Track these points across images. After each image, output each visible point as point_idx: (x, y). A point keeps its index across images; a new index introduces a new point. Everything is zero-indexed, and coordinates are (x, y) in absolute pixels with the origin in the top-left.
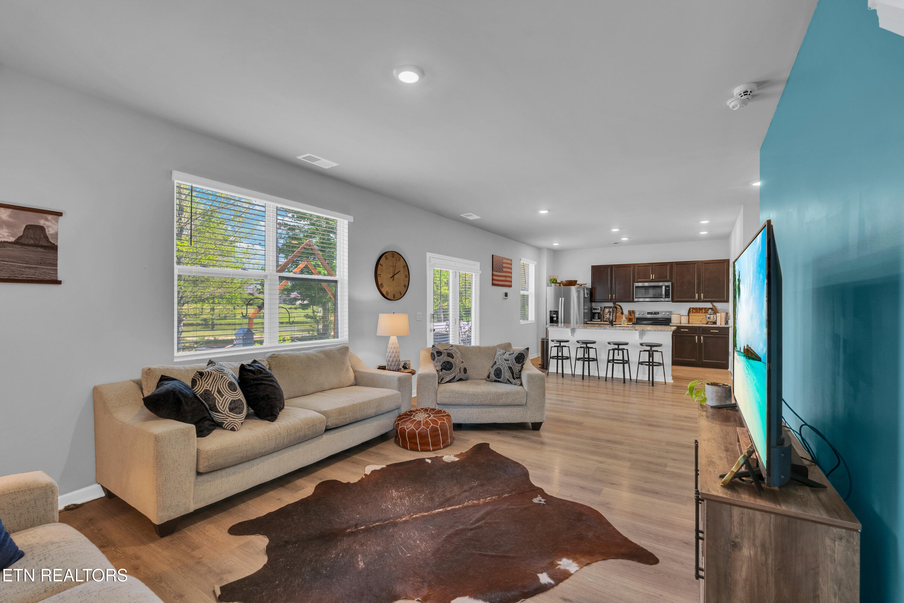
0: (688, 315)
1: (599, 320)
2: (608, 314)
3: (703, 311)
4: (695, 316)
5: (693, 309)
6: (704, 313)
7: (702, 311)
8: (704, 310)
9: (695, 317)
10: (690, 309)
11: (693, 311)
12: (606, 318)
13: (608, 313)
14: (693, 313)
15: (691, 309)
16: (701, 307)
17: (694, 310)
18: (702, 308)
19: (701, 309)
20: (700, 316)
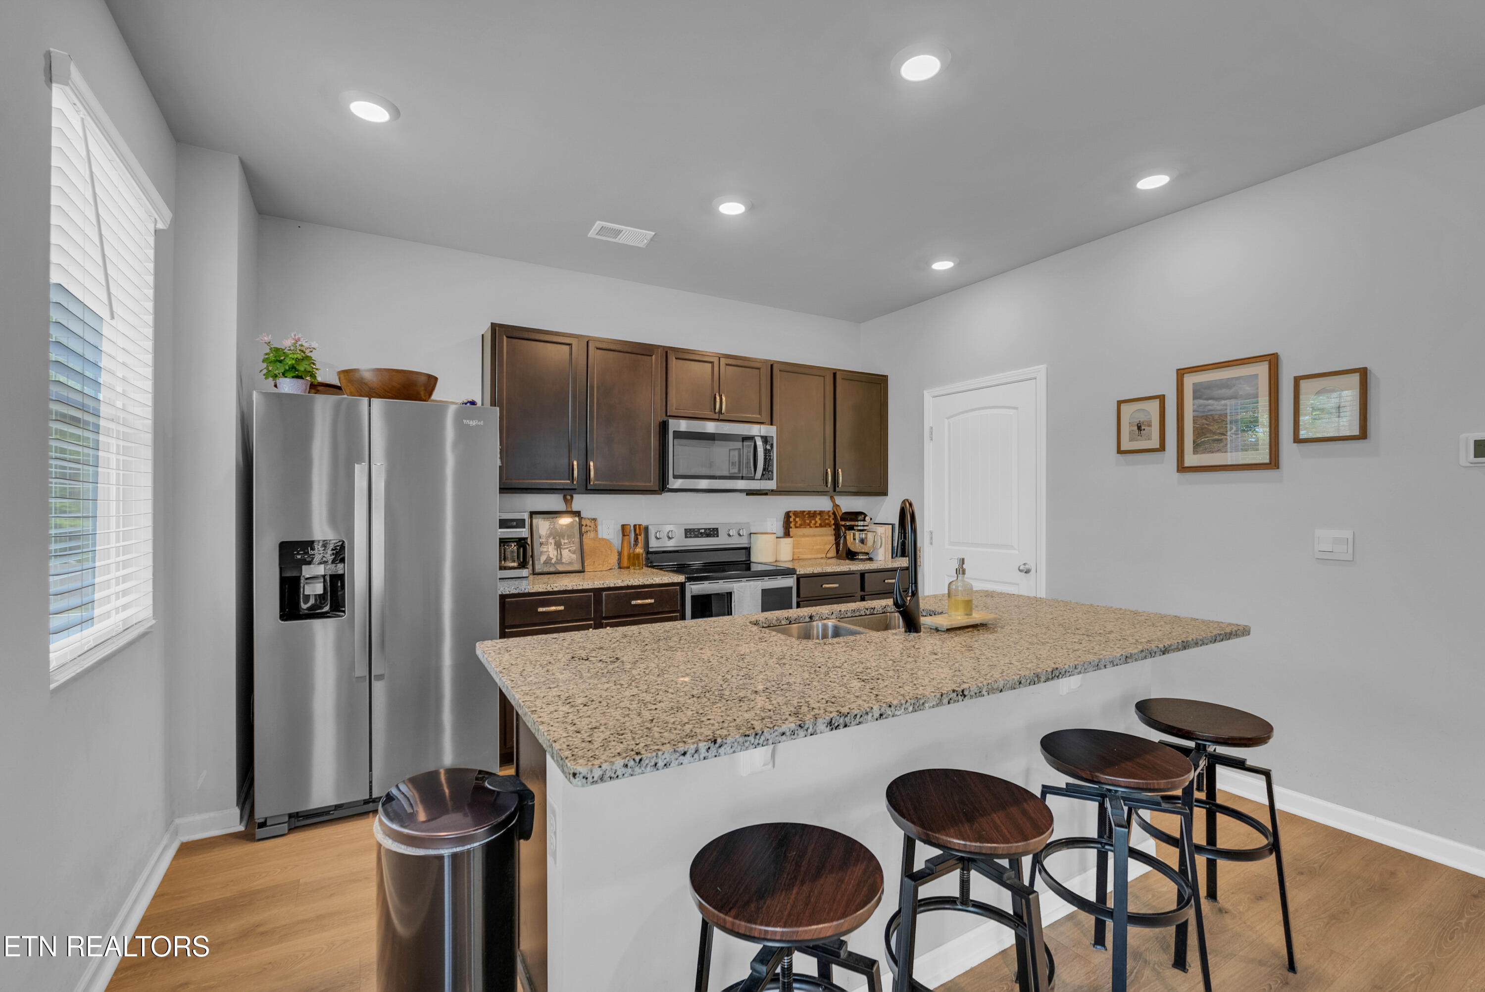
0: (787, 534)
1: (525, 572)
2: (551, 540)
3: (817, 519)
4: (804, 536)
5: (796, 514)
6: (821, 526)
7: (816, 522)
8: (819, 517)
9: (803, 539)
10: (788, 515)
11: (796, 522)
12: (543, 558)
13: (548, 537)
14: (796, 527)
15: (791, 514)
16: (812, 508)
17: (797, 519)
18: (815, 511)
19: (812, 515)
20: (814, 536)
